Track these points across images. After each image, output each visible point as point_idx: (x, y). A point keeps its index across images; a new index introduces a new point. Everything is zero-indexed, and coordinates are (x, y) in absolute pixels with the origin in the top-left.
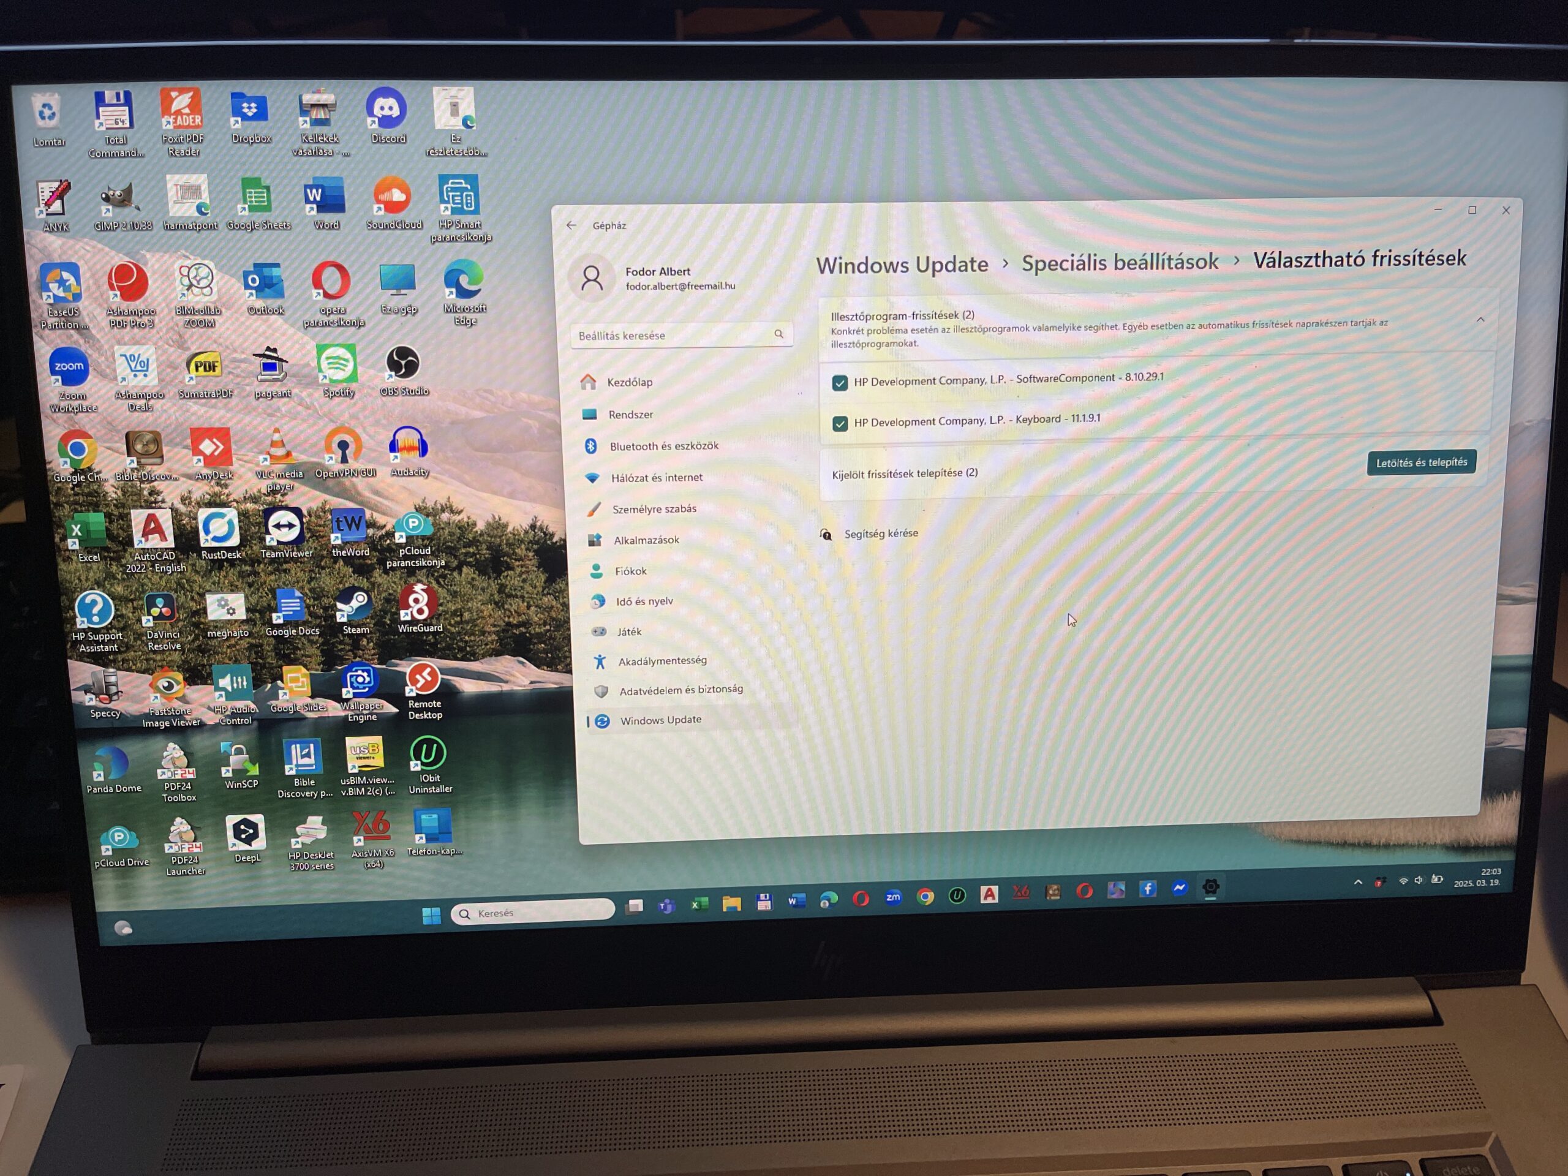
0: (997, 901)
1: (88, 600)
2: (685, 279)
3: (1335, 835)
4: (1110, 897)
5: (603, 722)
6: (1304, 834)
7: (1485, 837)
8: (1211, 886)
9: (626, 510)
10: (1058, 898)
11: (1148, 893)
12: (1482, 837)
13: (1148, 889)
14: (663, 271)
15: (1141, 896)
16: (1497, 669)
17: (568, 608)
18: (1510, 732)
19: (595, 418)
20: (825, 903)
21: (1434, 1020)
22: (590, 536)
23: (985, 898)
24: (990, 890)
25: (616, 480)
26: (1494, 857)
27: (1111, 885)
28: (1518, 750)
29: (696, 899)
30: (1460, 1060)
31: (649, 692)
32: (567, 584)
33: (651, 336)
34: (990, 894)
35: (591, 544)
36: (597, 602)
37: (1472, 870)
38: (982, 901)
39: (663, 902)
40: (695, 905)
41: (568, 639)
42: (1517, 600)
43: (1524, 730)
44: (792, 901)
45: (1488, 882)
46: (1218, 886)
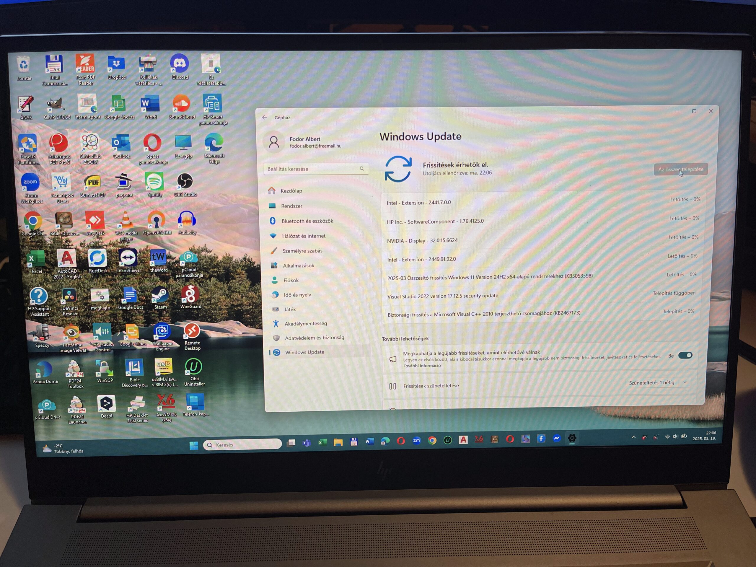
0: (467, 443)
1: (36, 292)
2: (318, 143)
3: (634, 413)
4: (522, 442)
5: (277, 353)
6: (617, 412)
7: (708, 416)
8: (572, 438)
9: (289, 251)
10: (497, 442)
11: (541, 441)
12: (706, 416)
13: (541, 438)
14: (307, 139)
15: (538, 442)
16: (710, 333)
17: (261, 298)
18: (719, 364)
19: (275, 208)
20: (383, 443)
21: (683, 506)
22: (272, 263)
23: (462, 442)
24: (463, 438)
25: (284, 237)
26: (713, 426)
27: (523, 436)
28: (723, 373)
29: (321, 440)
30: (695, 525)
31: (299, 338)
32: (261, 286)
33: (302, 169)
34: (464, 439)
35: (272, 267)
36: (275, 295)
37: (702, 433)
38: (460, 443)
39: (305, 441)
40: (320, 443)
41: (261, 312)
42: (721, 299)
43: (726, 363)
44: (367, 442)
45: (710, 438)
46: (575, 438)
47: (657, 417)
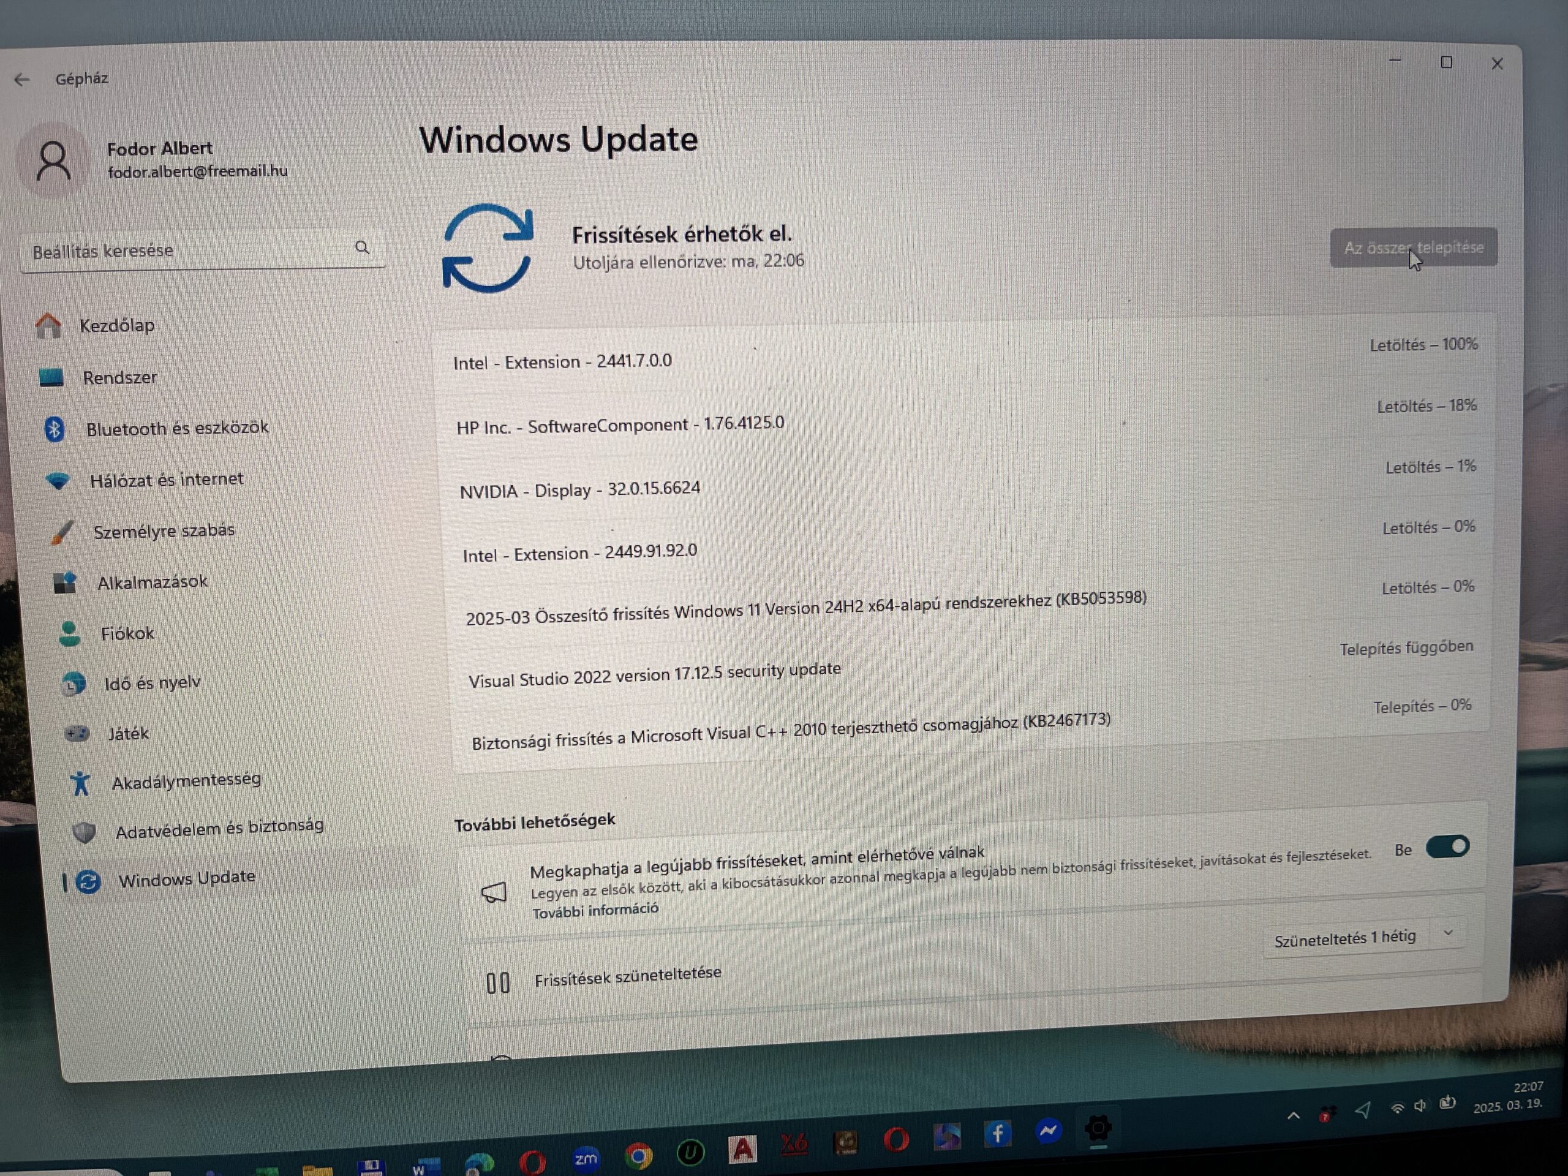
0: (755, 1160)
2: (203, 160)
4: (936, 1148)
5: (89, 883)
7: (1518, 1035)
8: (1099, 1128)
9: (116, 533)
10: (854, 1152)
11: (998, 1141)
12: (1513, 1033)
13: (998, 1134)
14: (167, 148)
15: (987, 1145)
16: (1524, 772)
17: (24, 696)
18: (1550, 869)
20: (473, 1172)
23: (737, 1156)
24: (743, 1142)
25: (97, 484)
27: (938, 1129)
28: (1563, 898)
31: (166, 832)
32: (21, 656)
33: (151, 251)
34: (743, 1149)
37: (1500, 1088)
38: (731, 1162)
41: (26, 746)
44: (418, 1171)
45: (1524, 1104)
46: (1109, 1127)
47: (1364, 1046)
